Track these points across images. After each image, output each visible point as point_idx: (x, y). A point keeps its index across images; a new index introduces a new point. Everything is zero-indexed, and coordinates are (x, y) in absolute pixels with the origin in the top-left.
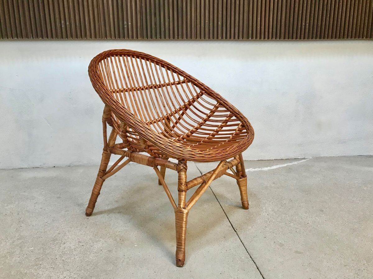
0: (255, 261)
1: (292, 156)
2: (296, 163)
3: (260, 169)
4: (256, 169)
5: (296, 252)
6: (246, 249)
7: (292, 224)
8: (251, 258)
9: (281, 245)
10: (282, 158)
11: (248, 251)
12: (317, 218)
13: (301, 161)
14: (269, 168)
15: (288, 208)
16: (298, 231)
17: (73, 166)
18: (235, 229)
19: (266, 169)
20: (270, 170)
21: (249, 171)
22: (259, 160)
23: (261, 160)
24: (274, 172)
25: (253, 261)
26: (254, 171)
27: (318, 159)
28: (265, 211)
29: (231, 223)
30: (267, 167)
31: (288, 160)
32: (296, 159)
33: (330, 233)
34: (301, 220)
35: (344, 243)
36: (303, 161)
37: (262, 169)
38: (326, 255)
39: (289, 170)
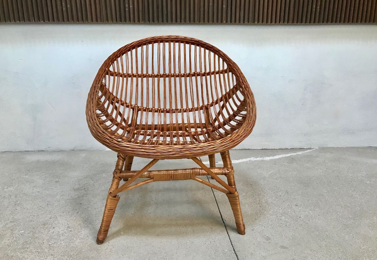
0: (237, 255)
1: (297, 145)
2: (300, 153)
3: (262, 159)
4: (258, 159)
5: (282, 247)
6: (231, 241)
7: (283, 218)
8: (235, 251)
9: (268, 239)
10: (287, 148)
11: (233, 244)
12: (310, 212)
13: (306, 151)
14: (271, 158)
15: (283, 200)
16: (288, 225)
17: (77, 151)
18: (224, 221)
19: (268, 159)
20: (272, 159)
21: (250, 160)
22: (263, 149)
23: (265, 149)
24: (275, 162)
25: (236, 254)
26: (255, 160)
27: (324, 149)
28: (258, 202)
29: (221, 213)
30: (269, 156)
31: (293, 150)
32: (301, 149)
33: (321, 228)
34: (293, 213)
35: (333, 239)
36: (308, 151)
37: (264, 159)
38: (312, 251)
39: (292, 160)
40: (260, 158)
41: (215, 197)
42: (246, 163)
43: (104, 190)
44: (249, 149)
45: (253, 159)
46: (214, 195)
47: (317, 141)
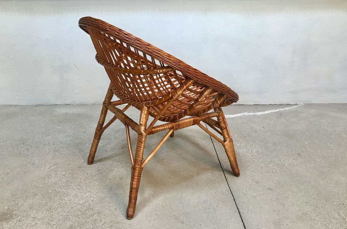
0: (233, 194)
1: (285, 102)
2: (287, 109)
3: (254, 114)
4: (251, 114)
5: (269, 189)
6: (228, 183)
7: (270, 165)
8: (231, 191)
9: (258, 182)
10: (276, 103)
11: (230, 186)
12: (293, 161)
13: (293, 107)
14: (262, 113)
15: (271, 150)
16: (274, 171)
17: (97, 105)
18: (222, 167)
19: (259, 113)
20: (263, 114)
21: (244, 115)
22: (255, 105)
23: (257, 105)
24: (266, 117)
25: (232, 194)
26: (248, 115)
27: (309, 105)
28: (250, 152)
29: (220, 161)
30: (260, 112)
31: (281, 105)
32: (288, 105)
33: (301, 175)
34: (279, 162)
35: (311, 184)
36: (295, 107)
37: (256, 114)
38: (293, 193)
39: (280, 115)
40: (252, 113)
41: (214, 147)
42: (240, 117)
43: (123, 140)
44: (243, 105)
45: (246, 114)
46: (214, 145)
47: (303, 98)
